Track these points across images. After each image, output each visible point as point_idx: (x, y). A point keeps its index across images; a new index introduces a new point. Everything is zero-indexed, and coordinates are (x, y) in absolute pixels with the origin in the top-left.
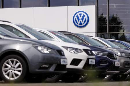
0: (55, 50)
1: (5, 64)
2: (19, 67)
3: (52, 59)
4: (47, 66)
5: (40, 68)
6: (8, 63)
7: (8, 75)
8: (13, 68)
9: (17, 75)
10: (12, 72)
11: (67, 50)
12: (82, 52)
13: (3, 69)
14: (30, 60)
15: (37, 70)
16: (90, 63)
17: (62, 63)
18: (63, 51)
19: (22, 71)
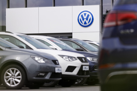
0: (50, 60)
1: (6, 73)
2: (19, 75)
3: (48, 68)
4: (43, 74)
5: (37, 76)
6: (9, 72)
7: (9, 82)
8: (13, 76)
9: (17, 82)
10: (12, 79)
11: (63, 58)
12: (76, 59)
13: (5, 77)
14: (28, 69)
15: (35, 78)
16: (84, 69)
17: (56, 71)
18: (58, 61)
19: (21, 79)
